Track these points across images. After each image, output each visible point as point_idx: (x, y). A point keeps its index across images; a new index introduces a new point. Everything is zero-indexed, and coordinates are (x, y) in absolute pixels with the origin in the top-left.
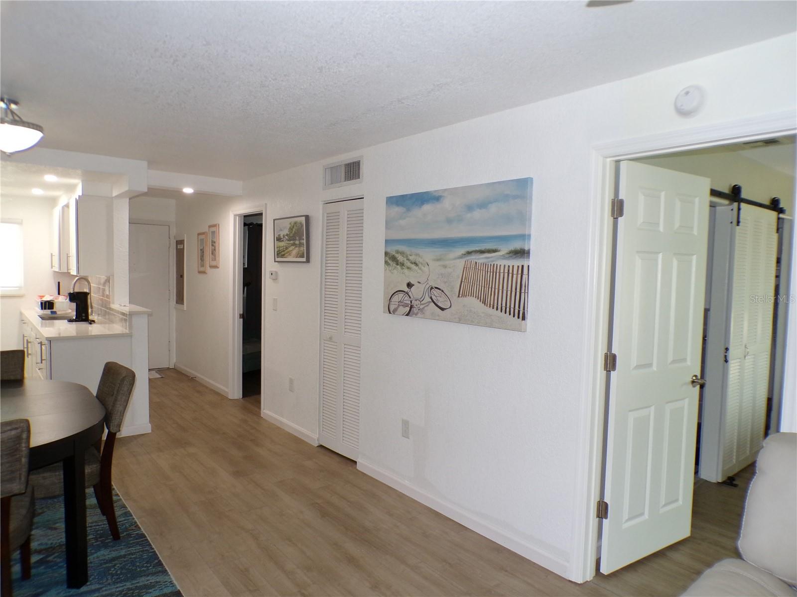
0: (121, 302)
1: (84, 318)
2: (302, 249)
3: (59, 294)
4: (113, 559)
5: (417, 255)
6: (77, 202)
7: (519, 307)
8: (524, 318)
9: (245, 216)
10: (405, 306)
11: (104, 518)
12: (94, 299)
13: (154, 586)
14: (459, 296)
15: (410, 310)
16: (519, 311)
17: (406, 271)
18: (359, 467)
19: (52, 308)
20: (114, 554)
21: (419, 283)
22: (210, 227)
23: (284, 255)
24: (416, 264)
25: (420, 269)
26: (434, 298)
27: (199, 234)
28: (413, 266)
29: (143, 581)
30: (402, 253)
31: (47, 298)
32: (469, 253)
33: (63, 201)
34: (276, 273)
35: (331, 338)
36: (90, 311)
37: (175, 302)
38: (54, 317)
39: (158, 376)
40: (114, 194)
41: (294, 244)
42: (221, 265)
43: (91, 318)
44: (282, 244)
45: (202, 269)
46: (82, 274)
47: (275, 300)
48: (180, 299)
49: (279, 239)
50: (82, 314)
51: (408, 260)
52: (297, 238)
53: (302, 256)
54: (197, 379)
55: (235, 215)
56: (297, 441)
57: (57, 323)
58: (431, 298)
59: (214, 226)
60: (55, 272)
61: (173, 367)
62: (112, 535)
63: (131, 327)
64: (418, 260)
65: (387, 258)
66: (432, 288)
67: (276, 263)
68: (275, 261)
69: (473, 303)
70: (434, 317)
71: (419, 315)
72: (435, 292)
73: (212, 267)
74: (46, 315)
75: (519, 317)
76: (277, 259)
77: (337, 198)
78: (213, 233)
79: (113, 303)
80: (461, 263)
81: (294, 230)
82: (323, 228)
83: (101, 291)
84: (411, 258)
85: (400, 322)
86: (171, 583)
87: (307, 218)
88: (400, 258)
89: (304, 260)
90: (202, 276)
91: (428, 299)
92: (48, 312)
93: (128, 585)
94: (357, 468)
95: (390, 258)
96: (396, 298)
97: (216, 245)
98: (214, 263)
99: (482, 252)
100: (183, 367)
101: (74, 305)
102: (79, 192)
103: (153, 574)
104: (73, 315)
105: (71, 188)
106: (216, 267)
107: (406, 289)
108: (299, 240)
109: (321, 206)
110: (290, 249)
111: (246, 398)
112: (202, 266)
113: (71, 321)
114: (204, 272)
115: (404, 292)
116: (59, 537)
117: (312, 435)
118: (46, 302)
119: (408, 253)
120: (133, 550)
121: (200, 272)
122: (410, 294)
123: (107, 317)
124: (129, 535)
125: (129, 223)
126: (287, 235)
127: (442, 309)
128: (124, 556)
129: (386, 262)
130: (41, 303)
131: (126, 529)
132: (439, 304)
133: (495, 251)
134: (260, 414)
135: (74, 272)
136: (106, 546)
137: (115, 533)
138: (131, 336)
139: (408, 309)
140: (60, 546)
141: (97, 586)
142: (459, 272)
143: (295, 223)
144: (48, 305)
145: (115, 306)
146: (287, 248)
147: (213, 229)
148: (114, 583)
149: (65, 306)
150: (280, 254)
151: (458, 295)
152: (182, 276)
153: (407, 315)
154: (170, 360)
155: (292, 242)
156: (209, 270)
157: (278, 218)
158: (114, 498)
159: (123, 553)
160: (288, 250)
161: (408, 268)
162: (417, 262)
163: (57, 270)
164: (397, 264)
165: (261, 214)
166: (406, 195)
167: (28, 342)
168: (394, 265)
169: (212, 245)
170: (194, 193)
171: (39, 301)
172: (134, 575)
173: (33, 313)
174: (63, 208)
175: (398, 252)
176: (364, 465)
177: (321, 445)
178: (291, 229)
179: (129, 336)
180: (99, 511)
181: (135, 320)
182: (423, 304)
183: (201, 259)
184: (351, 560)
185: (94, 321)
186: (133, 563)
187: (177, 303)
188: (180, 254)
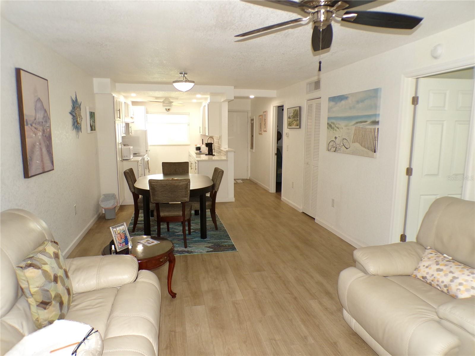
0: (225, 147)
1: (211, 154)
2: (298, 122)
3: (203, 144)
4: (215, 234)
5: (339, 124)
6: (208, 105)
7: (373, 147)
8: (375, 152)
9: (278, 107)
10: (334, 148)
11: (214, 224)
12: (215, 146)
13: (226, 242)
14: (353, 143)
15: (336, 149)
16: (373, 149)
17: (334, 131)
18: (316, 221)
19: (200, 150)
20: (215, 233)
21: (339, 137)
22: (264, 112)
23: (291, 125)
24: (338, 128)
25: (340, 130)
26: (344, 143)
27: (259, 116)
28: (337, 129)
29: (223, 240)
30: (334, 123)
31: (198, 146)
32: (357, 123)
33: (203, 104)
34: (288, 133)
35: (308, 163)
36: (213, 151)
37: (250, 148)
38: (201, 153)
39: (242, 182)
40: (222, 101)
41: (295, 120)
42: (268, 130)
43: (213, 154)
44: (290, 120)
45: (260, 132)
46: (210, 135)
47: (288, 146)
48: (252, 147)
49: (289, 118)
50: (210, 152)
51: (336, 126)
52: (296, 117)
53: (298, 126)
54: (258, 184)
55: (274, 106)
56: (293, 210)
57: (202, 155)
58: (343, 144)
59: (265, 112)
60: (201, 135)
61: (249, 179)
62: (215, 228)
63: (227, 157)
64: (339, 126)
65: (328, 126)
66: (344, 139)
67: (288, 129)
68: (288, 128)
69: (357, 145)
70: (344, 153)
71: (339, 152)
72: (345, 141)
73: (264, 131)
74: (198, 153)
75: (373, 152)
76: (289, 127)
77: (312, 98)
78: (265, 115)
79: (222, 147)
80: (354, 127)
81: (295, 113)
82: (306, 112)
83: (218, 142)
84: (336, 125)
85: (332, 154)
86: (232, 242)
87: (300, 107)
88: (333, 126)
89: (298, 127)
90: (260, 135)
91: (342, 144)
92: (198, 151)
93: (218, 241)
94: (315, 221)
95: (329, 126)
96: (331, 144)
97: (266, 121)
98: (265, 130)
99: (361, 122)
100: (253, 179)
101: (207, 148)
102: (209, 101)
103: (226, 239)
104: (207, 153)
105: (206, 99)
106: (266, 131)
107: (334, 140)
108: (297, 118)
109: (306, 102)
110: (293, 122)
111: (277, 193)
112: (261, 131)
113: (206, 155)
114: (261, 134)
115: (333, 141)
116: (199, 227)
117: (300, 207)
118: (198, 147)
119: (336, 123)
120: (221, 233)
121: (259, 134)
122: (336, 142)
123: (220, 154)
124: (221, 229)
125: (228, 112)
126: (292, 116)
127: (347, 149)
128: (218, 234)
129: (328, 127)
130: (196, 148)
131: (220, 228)
132: (346, 146)
133: (366, 122)
134: (281, 198)
135: (207, 134)
136: (213, 231)
137: (216, 228)
138: (227, 161)
139: (335, 149)
140: (199, 229)
141: (209, 239)
142: (353, 132)
143: (295, 110)
144: (198, 149)
145: (222, 149)
146: (292, 122)
147: (265, 113)
148: (214, 240)
149: (205, 149)
150: (290, 124)
151: (352, 141)
152: (253, 136)
153: (334, 152)
154: (247, 175)
155: (294, 119)
156: (263, 133)
157: (289, 108)
158: (216, 216)
159: (218, 233)
160: (293, 123)
161: (336, 130)
162: (339, 127)
163: (202, 134)
164: (332, 129)
165: (283, 106)
166: (336, 96)
167: (191, 164)
168: (331, 129)
169: (265, 121)
170: (255, 98)
171: (195, 147)
172: (220, 239)
173: (193, 151)
174: (204, 107)
175: (332, 123)
176: (318, 220)
177: (303, 212)
178: (294, 113)
179: (227, 160)
180: (212, 222)
181: (229, 154)
182: (340, 146)
183: (260, 128)
184: (297, 247)
185: (214, 155)
186: (221, 236)
187: (251, 148)
188: (252, 125)
